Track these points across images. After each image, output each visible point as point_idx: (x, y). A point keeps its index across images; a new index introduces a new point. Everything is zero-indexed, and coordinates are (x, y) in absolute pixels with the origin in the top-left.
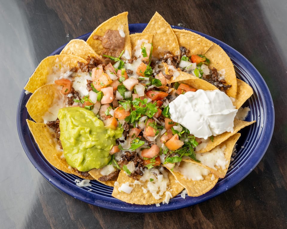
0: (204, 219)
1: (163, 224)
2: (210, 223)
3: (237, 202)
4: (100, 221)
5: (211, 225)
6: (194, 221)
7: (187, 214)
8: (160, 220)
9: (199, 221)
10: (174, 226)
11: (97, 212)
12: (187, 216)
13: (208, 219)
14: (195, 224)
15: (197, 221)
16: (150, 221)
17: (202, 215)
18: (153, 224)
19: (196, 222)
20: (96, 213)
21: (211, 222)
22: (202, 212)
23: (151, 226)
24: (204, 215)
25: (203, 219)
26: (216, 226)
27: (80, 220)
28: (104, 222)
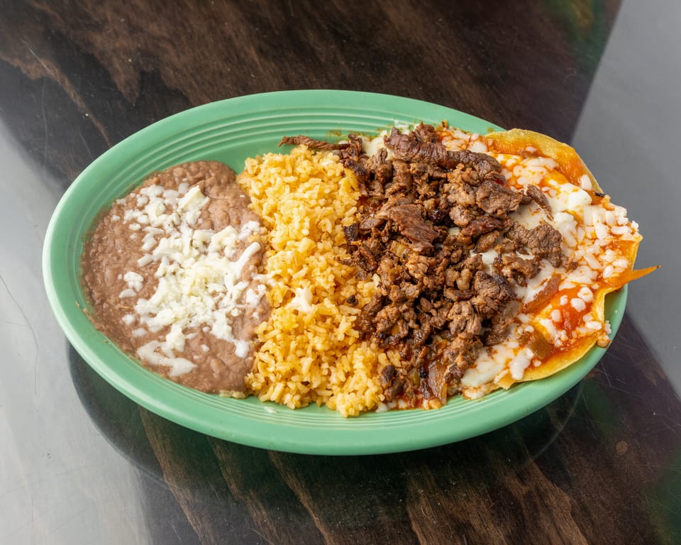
0: (548, 485)
1: (452, 498)
2: (564, 494)
3: (618, 446)
4: (301, 494)
5: (567, 499)
6: (525, 490)
7: (505, 474)
8: (443, 488)
9: (537, 489)
10: (478, 502)
11: (293, 475)
12: (506, 478)
13: (558, 485)
14: (529, 496)
15: (533, 489)
16: (421, 491)
17: (542, 477)
18: (428, 497)
19: (529, 493)
20: (290, 477)
21: (566, 491)
22: (541, 470)
23: (424, 503)
24: (546, 476)
25: (546, 484)
26: (579, 499)
27: (252, 493)
28: (311, 497)
